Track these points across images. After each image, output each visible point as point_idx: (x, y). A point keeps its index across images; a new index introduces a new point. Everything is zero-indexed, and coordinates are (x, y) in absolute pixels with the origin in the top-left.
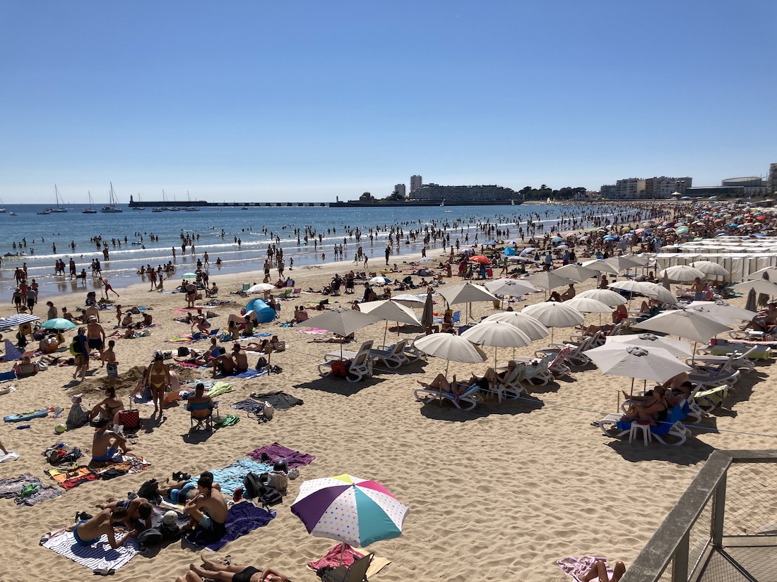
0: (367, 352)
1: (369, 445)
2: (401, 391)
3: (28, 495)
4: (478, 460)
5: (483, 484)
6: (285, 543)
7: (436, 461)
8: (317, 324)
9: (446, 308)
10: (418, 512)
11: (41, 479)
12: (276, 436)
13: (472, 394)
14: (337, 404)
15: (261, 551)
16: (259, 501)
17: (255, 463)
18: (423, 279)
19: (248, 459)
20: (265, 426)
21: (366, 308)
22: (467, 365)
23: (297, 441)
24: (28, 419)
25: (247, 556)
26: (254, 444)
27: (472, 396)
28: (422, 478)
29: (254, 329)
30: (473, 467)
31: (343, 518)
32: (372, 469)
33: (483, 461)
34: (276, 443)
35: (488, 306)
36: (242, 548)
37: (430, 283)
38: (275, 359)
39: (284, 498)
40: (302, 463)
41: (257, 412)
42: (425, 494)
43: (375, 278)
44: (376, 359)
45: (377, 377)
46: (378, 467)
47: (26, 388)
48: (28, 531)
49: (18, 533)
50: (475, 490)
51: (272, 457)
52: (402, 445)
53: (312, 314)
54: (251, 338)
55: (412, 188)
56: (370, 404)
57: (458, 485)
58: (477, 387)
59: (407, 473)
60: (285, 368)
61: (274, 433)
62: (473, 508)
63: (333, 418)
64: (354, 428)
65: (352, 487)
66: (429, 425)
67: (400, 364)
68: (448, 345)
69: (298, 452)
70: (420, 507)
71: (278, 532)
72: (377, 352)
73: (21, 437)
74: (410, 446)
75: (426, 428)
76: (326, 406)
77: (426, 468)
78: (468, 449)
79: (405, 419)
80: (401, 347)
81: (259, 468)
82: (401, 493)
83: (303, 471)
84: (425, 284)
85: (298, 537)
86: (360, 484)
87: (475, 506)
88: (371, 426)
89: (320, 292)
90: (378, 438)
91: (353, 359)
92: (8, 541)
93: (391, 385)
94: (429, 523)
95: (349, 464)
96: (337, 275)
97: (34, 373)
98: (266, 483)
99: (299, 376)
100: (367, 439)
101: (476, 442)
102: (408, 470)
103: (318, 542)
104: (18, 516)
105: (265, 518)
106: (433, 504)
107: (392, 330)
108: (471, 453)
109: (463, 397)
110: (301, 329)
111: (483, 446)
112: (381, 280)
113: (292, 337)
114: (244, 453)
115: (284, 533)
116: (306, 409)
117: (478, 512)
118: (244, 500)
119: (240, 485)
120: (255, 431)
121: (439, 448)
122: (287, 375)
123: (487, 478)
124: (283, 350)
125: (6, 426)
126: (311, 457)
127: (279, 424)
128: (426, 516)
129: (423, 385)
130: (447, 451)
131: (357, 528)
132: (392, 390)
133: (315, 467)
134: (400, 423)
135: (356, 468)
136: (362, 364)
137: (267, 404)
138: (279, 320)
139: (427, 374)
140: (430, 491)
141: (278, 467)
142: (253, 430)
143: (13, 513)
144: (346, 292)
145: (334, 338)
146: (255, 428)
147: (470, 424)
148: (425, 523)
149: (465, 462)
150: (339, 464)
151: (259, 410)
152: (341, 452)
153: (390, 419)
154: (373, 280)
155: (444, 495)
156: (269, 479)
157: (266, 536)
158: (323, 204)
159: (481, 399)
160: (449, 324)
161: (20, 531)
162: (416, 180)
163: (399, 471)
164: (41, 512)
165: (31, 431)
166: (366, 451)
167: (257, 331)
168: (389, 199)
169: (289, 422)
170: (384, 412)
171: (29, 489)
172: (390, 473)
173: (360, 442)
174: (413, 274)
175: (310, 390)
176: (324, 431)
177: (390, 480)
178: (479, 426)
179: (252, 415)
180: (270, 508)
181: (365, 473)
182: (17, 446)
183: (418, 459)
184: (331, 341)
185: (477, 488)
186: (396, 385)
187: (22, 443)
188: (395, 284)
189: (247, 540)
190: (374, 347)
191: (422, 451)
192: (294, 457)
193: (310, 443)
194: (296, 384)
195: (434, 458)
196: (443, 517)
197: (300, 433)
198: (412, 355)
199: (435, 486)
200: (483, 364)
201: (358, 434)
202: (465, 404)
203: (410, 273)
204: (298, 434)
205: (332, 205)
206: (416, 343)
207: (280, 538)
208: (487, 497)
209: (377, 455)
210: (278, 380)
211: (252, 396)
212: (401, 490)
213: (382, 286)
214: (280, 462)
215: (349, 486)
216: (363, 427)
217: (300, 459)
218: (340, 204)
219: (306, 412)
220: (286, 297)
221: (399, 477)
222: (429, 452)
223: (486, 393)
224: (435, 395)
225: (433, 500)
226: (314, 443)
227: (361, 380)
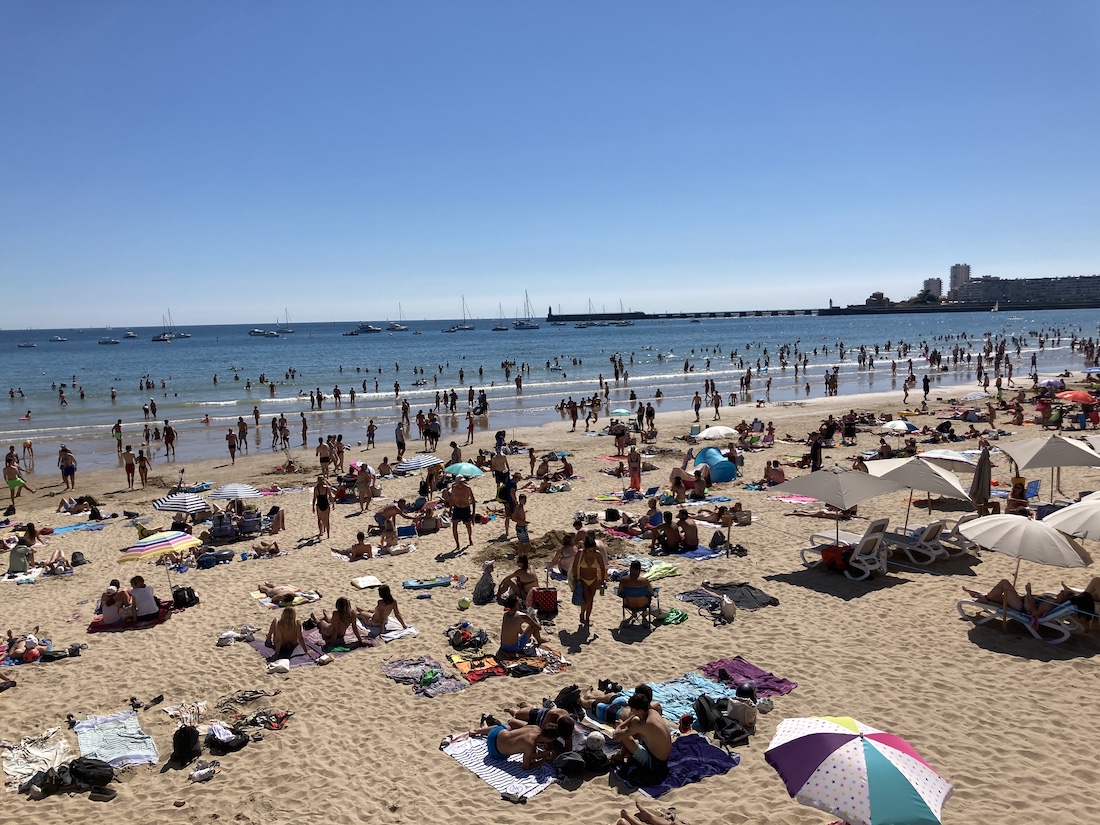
0: (878, 536)
1: (882, 678)
2: (935, 600)
3: (428, 683)
4: (1073, 727)
5: (1082, 767)
6: (753, 804)
7: (998, 718)
8: (799, 489)
9: (1014, 474)
10: (966, 795)
11: (443, 665)
12: (739, 646)
13: (1063, 618)
14: (829, 610)
15: (718, 810)
16: (716, 737)
17: (709, 681)
18: (971, 426)
19: (699, 675)
20: (724, 631)
21: (878, 468)
22: (1053, 571)
23: (770, 657)
24: (429, 587)
25: (698, 812)
26: (708, 654)
27: (1064, 622)
28: (971, 742)
29: (706, 490)
30: (1063, 737)
31: (844, 782)
32: (887, 714)
33: (1084, 731)
34: (738, 657)
35: (1092, 474)
36: (690, 800)
37: (984, 433)
38: (737, 535)
39: (750, 737)
40: (778, 691)
41: (712, 609)
42: (978, 769)
43: (890, 423)
44: (893, 547)
45: (893, 575)
46: (896, 714)
47: (428, 549)
48: (426, 729)
49: (416, 730)
50: (1068, 775)
51: (733, 676)
52: (937, 685)
53: (791, 473)
54: (702, 503)
55: (953, 283)
56: (883, 616)
57: (1036, 763)
58: (1072, 607)
59: (947, 731)
60: (751, 550)
61: (736, 642)
62: (1064, 805)
63: (824, 630)
64: (857, 649)
65: (859, 738)
66: (983, 660)
67: (933, 559)
68: (1019, 534)
69: (771, 674)
70: (969, 788)
71: (742, 786)
72: (894, 537)
73: (421, 609)
74: (951, 689)
75: (977, 663)
76: (813, 611)
77: (979, 727)
78: (1055, 707)
79: (942, 644)
80: (936, 531)
81: (716, 691)
82: (936, 761)
83: (779, 702)
84: (975, 434)
85: (772, 799)
86: (872, 736)
87: (1068, 802)
88: (885, 650)
89: (802, 441)
90: (896, 669)
91: (855, 545)
92: (404, 738)
93: (918, 590)
94: (986, 816)
95: (850, 702)
96: (831, 417)
97: (435, 530)
98: (725, 713)
99: (773, 564)
100: (878, 669)
101: (1069, 697)
102: (948, 726)
103: (803, 812)
104: (416, 709)
105: (724, 764)
106: (992, 786)
107: (920, 504)
108: (1060, 714)
109: (1045, 621)
110: (775, 494)
111: (1083, 705)
112: (901, 425)
113: (762, 505)
114: (695, 665)
115: (752, 789)
116: (784, 612)
117: (1073, 811)
118: (694, 732)
119: (689, 710)
120: (709, 636)
121: (1002, 699)
122: (755, 560)
123: (1091, 758)
124: (747, 523)
125: (405, 594)
126: (790, 683)
127: (744, 630)
128: (979, 804)
129: (973, 594)
130: (1017, 704)
131: (867, 804)
132: (919, 598)
133: (796, 700)
134: (933, 649)
135: (861, 711)
136: (869, 553)
137: (727, 600)
138: (741, 479)
139: (980, 577)
140: (987, 764)
141: (742, 692)
142: (706, 634)
143: (411, 704)
144: (844, 443)
145: (826, 511)
146: (709, 631)
147: (1058, 666)
148: (978, 815)
149: (1050, 727)
150: (835, 701)
151: (715, 606)
152: (837, 682)
153: (915, 643)
154: (888, 425)
155: (1012, 775)
156: (730, 708)
157: (725, 789)
158: (808, 312)
159: (1080, 627)
161: (418, 728)
162: (959, 272)
163: (932, 725)
164: (442, 707)
165: (432, 603)
166: (877, 686)
167: (710, 493)
168: (913, 301)
169: (758, 629)
170: (906, 630)
171: (430, 676)
172: (917, 727)
173: (867, 671)
174: (955, 418)
175: (788, 586)
176: (811, 648)
177: (916, 737)
178: (1075, 671)
179: (704, 612)
180: (731, 750)
181: (876, 719)
182: (416, 620)
183: (964, 710)
184: (820, 515)
185: (1072, 773)
186: (926, 591)
187: (421, 617)
188: (924, 433)
189: (698, 791)
190: (890, 529)
191: (972, 699)
192: (766, 680)
193: (789, 664)
194: (769, 574)
195: (993, 713)
196: (1009, 810)
197: (775, 646)
198: (953, 546)
199: (996, 759)
200: (1083, 570)
201: (863, 659)
202: (1048, 633)
203: (949, 415)
204: (771, 648)
205: (822, 312)
206: (962, 528)
207: (746, 795)
208: (1090, 789)
209: (896, 695)
210: (741, 566)
211: (705, 585)
212: (937, 756)
213: (903, 435)
214: (746, 686)
215: (856, 736)
216: (872, 650)
217: (776, 685)
218: (835, 311)
219: (782, 617)
220: (752, 448)
221: (932, 735)
222: (984, 703)
223: (1089, 618)
224: (994, 612)
225: (992, 780)
226: (796, 664)
227: (867, 579)
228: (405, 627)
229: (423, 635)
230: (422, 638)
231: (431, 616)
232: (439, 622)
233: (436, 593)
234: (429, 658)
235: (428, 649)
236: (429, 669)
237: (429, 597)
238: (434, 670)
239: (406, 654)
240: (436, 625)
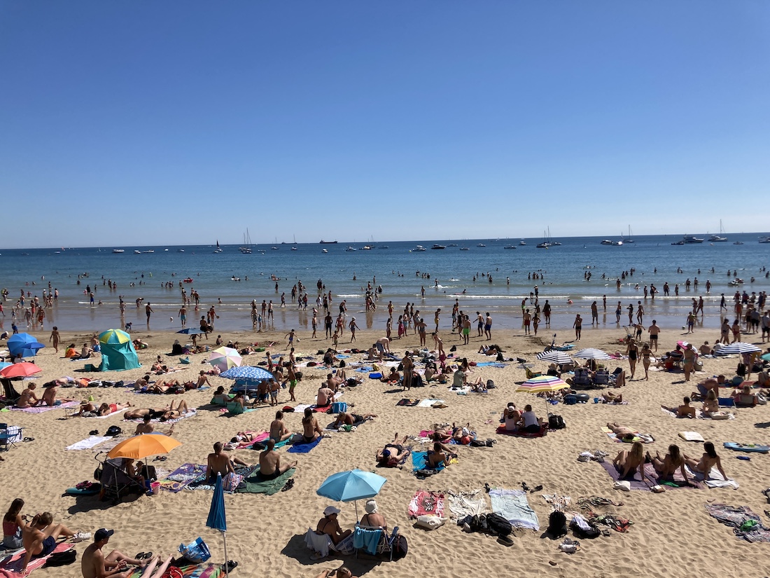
3: (748, 529)
11: (761, 518)
24: (748, 451)
47: (745, 419)
48: (745, 566)
49: (736, 565)
73: (741, 467)
104: (737, 548)
125: (725, 452)
143: (732, 542)
161: (738, 564)
164: (760, 553)
165: (751, 465)
171: (749, 524)
182: (736, 476)
187: (741, 474)
228: (726, 479)
229: (743, 489)
230: (742, 491)
231: (750, 475)
232: (758, 482)
233: (755, 457)
234: (749, 509)
235: (747, 501)
236: (748, 519)
237: (748, 459)
238: (754, 520)
239: (727, 501)
240: (755, 483)
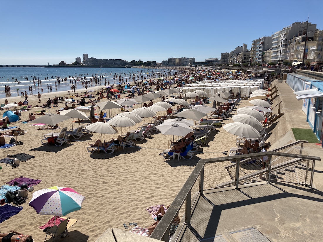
0: (64, 132)
1: (67, 173)
2: (81, 148)
4: (115, 174)
5: (117, 183)
6: (28, 220)
7: (97, 176)
8: (39, 122)
10: (89, 198)
12: (21, 173)
13: (112, 147)
14: (51, 156)
15: (16, 225)
16: (14, 203)
17: (11, 186)
18: (90, 99)
19: (7, 185)
20: (16, 169)
21: (63, 113)
22: (110, 135)
23: (32, 174)
25: (9, 228)
26: (10, 178)
27: (112, 148)
28: (91, 184)
29: (8, 125)
30: (113, 177)
31: (54, 205)
32: (69, 182)
33: (117, 174)
34: (21, 176)
35: (119, 110)
36: (6, 225)
37: (93, 101)
38: (19, 138)
39: (26, 200)
40: (35, 184)
41: (11, 163)
42: (92, 190)
43: (68, 99)
44: (69, 135)
45: (70, 143)
46: (71, 182)
50: (114, 186)
51: (19, 183)
52: (82, 171)
53: (37, 117)
54: (6, 129)
55: (84, 59)
56: (67, 155)
57: (106, 185)
58: (114, 144)
59: (84, 182)
60: (25, 142)
61: (20, 172)
62: (113, 193)
63: (50, 162)
64: (59, 166)
65: (58, 191)
66: (94, 162)
67: (80, 137)
68: (101, 127)
69: (33, 179)
70: (90, 196)
71: (24, 216)
72: (70, 132)
74: (86, 171)
75: (92, 163)
76: (46, 158)
77: (93, 179)
78: (110, 169)
79: (83, 160)
80: (80, 129)
81: (13, 189)
82: (82, 191)
83: (36, 187)
84: (91, 102)
85: (34, 216)
86: (62, 190)
87: (114, 192)
88: (68, 165)
89: (41, 106)
90: (71, 169)
91: (58, 136)
93: (76, 146)
94: (95, 202)
95: (58, 182)
96: (49, 99)
98: (17, 195)
99: (32, 145)
100: (66, 170)
101: (114, 166)
102: (85, 181)
103: (44, 217)
105: (17, 211)
106: (96, 194)
107: (76, 122)
108: (112, 171)
109: (108, 149)
110: (32, 124)
111: (117, 167)
112: (70, 100)
113: (28, 128)
114: (5, 182)
115: (27, 216)
116: (36, 160)
117: (115, 194)
118: (6, 204)
119: (4, 197)
120: (10, 172)
121: (98, 171)
122: (26, 145)
123: (119, 180)
124: (23, 134)
126: (39, 180)
127: (23, 168)
128: (93, 199)
129: (91, 145)
130: (102, 171)
131: (61, 208)
132: (77, 148)
133: (41, 185)
134: (81, 162)
135: (61, 183)
136: (62, 138)
137: (16, 159)
138: (21, 120)
139: (93, 140)
140: (95, 188)
141: (22, 187)
142: (9, 172)
144: (54, 106)
145: (49, 127)
146: (10, 171)
147: (111, 159)
148: (92, 202)
149: (109, 175)
150: (53, 182)
151: (12, 162)
152: (54, 177)
153: (76, 161)
154: (67, 100)
155: (101, 189)
156: (18, 193)
157: (18, 218)
158: (41, 66)
159: (116, 148)
160: (102, 118)
162: (85, 56)
163: (81, 182)
166: (66, 175)
167: (9, 126)
168: (73, 64)
169: (28, 166)
170: (74, 158)
172: (76, 183)
173: (63, 172)
174: (86, 97)
175: (38, 151)
176: (46, 169)
177: (77, 186)
178: (115, 160)
179: (8, 165)
180: (20, 206)
181: (65, 184)
183: (89, 176)
184: (47, 129)
185: (115, 185)
186: (79, 146)
188: (77, 102)
189: (8, 222)
190: (68, 130)
191: (91, 172)
192: (31, 181)
193: (39, 175)
194: (31, 149)
195: (96, 175)
196: (100, 198)
197: (34, 171)
198: (86, 133)
199: (97, 186)
200: (117, 134)
201: (61, 168)
202: (109, 151)
203: (84, 97)
204: (32, 171)
205: (46, 66)
206: (87, 127)
207: (25, 218)
208: (119, 188)
209: (71, 177)
210: (21, 148)
211: (8, 156)
212: (82, 190)
213: (71, 103)
214: (24, 185)
215: (57, 191)
216: (64, 165)
217: (34, 182)
218: (50, 66)
219: (36, 161)
220: (24, 110)
221: (81, 185)
222: (94, 173)
223: (118, 146)
224: (96, 149)
225: (96, 192)
226: (41, 174)
227: (62, 145)
